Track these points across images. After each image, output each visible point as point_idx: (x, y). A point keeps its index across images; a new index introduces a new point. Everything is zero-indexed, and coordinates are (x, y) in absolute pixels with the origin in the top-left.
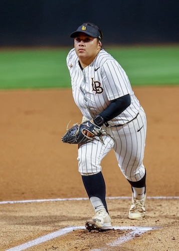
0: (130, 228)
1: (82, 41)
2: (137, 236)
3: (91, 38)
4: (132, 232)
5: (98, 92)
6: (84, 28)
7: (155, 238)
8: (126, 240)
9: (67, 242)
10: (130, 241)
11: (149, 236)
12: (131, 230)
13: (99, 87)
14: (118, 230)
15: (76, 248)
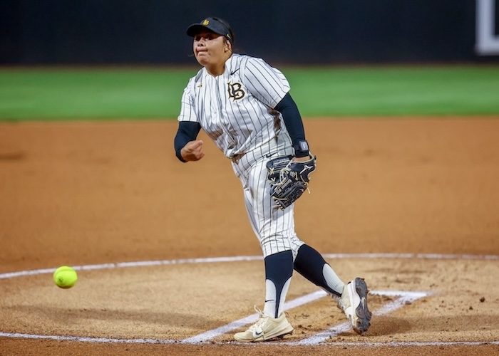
0: (398, 293)
1: (201, 40)
2: (408, 303)
3: (214, 35)
4: (401, 299)
5: (237, 97)
6: (206, 23)
7: (430, 306)
8: (394, 309)
9: (320, 309)
10: (399, 310)
11: (423, 304)
12: (400, 296)
13: (239, 90)
14: (384, 296)
15: (332, 317)
